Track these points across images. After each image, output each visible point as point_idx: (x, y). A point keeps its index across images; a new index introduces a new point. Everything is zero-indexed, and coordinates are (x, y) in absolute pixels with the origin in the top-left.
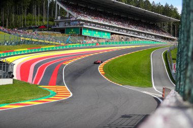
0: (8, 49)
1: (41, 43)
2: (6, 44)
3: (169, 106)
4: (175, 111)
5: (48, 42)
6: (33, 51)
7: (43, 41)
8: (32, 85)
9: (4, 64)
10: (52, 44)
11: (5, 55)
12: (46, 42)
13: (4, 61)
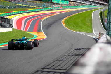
0: (9, 11)
1: (28, 7)
2: (8, 8)
3: (103, 42)
4: (106, 45)
5: (32, 6)
6: (24, 12)
7: (29, 6)
8: (24, 31)
9: (7, 20)
10: (35, 8)
11: (8, 15)
12: (31, 6)
13: (7, 18)
